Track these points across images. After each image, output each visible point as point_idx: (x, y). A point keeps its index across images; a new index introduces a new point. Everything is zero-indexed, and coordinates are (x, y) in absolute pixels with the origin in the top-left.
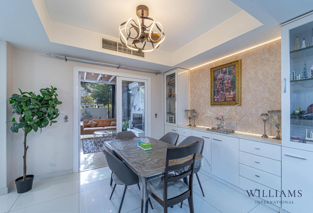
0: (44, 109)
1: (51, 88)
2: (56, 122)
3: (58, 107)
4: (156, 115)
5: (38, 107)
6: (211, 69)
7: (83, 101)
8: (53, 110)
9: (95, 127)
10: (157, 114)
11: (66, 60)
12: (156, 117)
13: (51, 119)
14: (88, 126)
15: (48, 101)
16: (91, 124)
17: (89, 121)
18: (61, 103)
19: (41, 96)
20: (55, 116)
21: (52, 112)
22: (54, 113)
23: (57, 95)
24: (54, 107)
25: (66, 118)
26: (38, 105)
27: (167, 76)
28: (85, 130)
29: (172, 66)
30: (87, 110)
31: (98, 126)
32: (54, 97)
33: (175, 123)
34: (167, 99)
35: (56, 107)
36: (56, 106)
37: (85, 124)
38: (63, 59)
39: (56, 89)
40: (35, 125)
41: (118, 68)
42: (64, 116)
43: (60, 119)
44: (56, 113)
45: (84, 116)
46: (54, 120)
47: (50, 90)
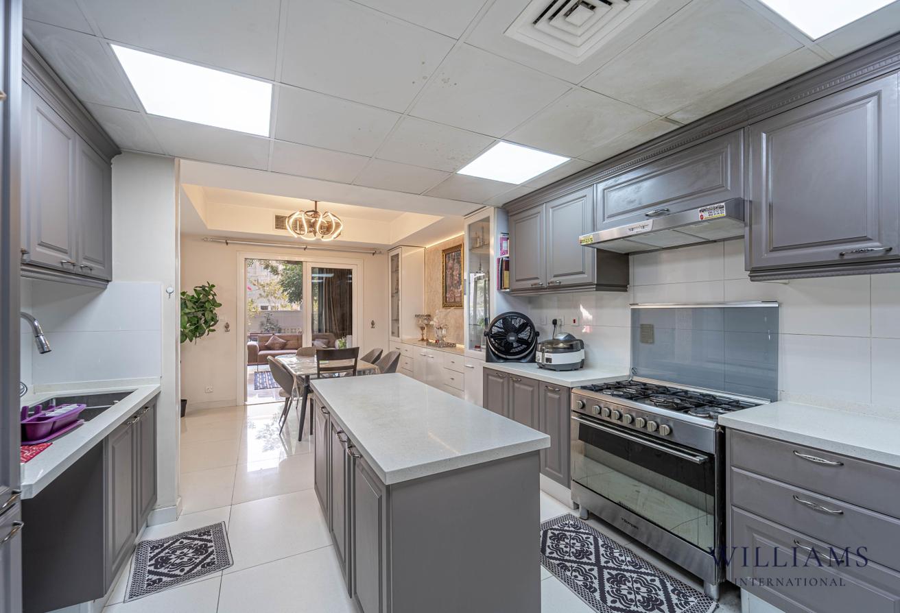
0: (200, 314)
1: (208, 285)
2: (214, 330)
3: (217, 310)
4: (373, 324)
5: (194, 310)
6: (443, 251)
7: (263, 294)
8: (211, 315)
9: (282, 349)
10: (375, 321)
11: (227, 243)
12: (372, 327)
13: (208, 327)
14: (268, 348)
15: (205, 303)
16: (273, 344)
17: (270, 337)
18: (220, 305)
19: (196, 296)
20: (213, 323)
21: (210, 318)
22: (212, 319)
23: (215, 295)
24: (212, 311)
25: (227, 326)
26: (194, 308)
27: (392, 257)
28: (261, 355)
29: (391, 244)
30: (270, 316)
31: (287, 347)
32: (211, 297)
33: (398, 337)
34: (392, 296)
35: (214, 312)
36: (214, 309)
37: (261, 343)
38: (223, 242)
39: (213, 286)
40: (190, 334)
41: (305, 249)
42: (224, 324)
43: (219, 327)
44: (214, 319)
45: (264, 330)
46: (211, 328)
47: (207, 288)
